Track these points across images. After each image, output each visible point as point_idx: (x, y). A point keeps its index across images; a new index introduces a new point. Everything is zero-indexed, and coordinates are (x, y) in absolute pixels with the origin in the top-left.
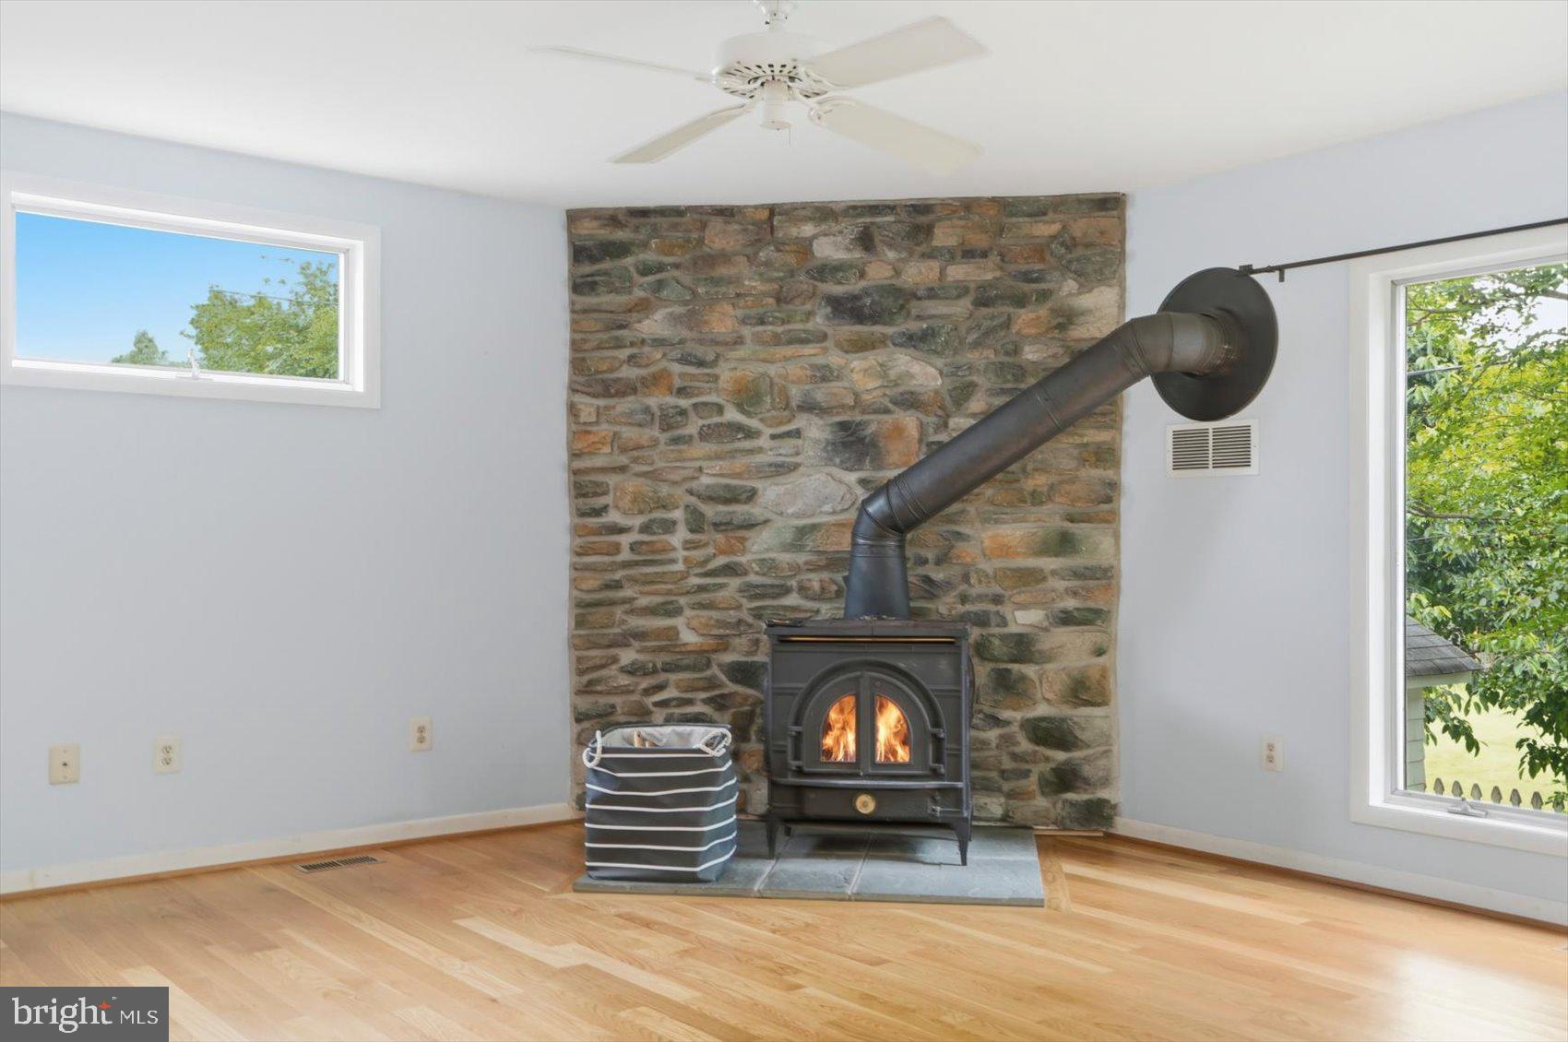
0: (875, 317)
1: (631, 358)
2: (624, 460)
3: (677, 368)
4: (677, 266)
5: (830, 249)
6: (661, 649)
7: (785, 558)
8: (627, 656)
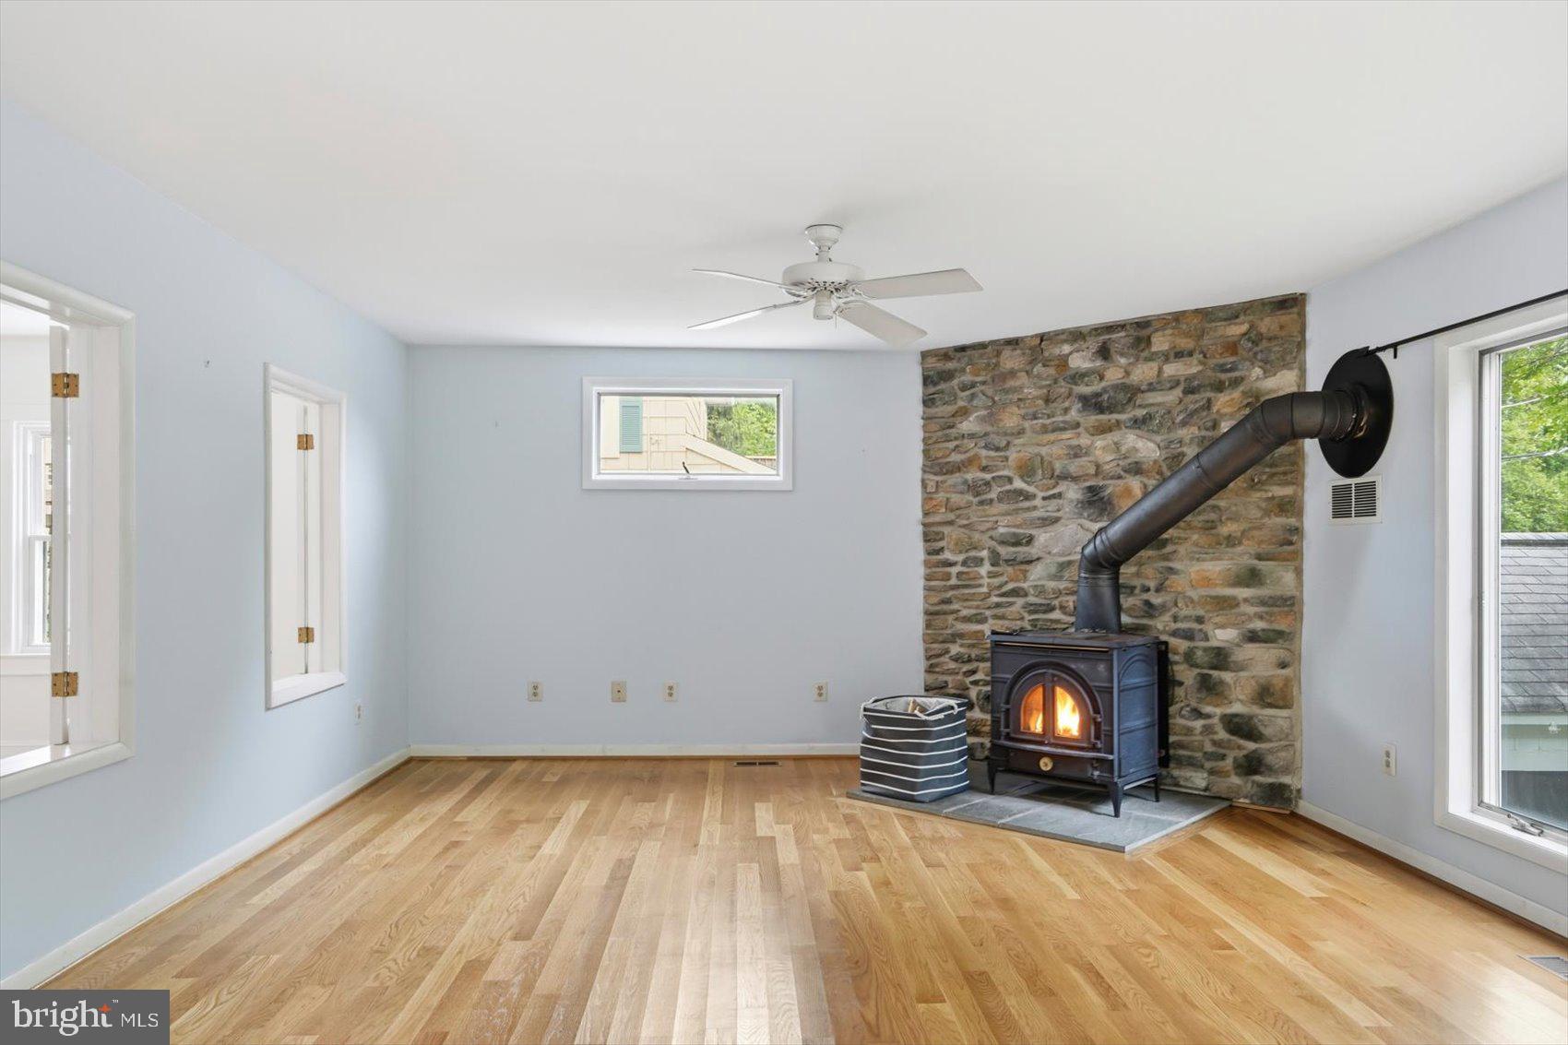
0: (1111, 408)
1: (957, 446)
2: (951, 516)
3: (984, 453)
4: (984, 383)
5: (1080, 362)
6: (972, 646)
7: (1052, 585)
8: (955, 649)
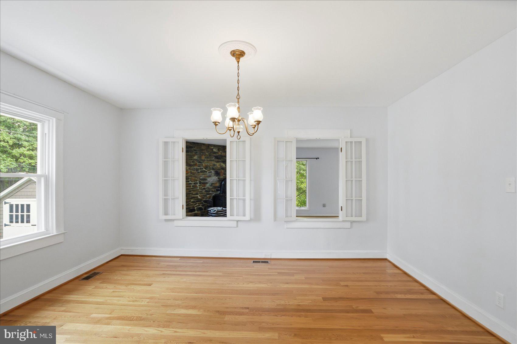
0: (220, 159)
1: (193, 161)
2: (192, 175)
3: (198, 163)
4: (198, 150)
5: (214, 150)
6: (196, 199)
7: (210, 187)
8: (192, 200)
